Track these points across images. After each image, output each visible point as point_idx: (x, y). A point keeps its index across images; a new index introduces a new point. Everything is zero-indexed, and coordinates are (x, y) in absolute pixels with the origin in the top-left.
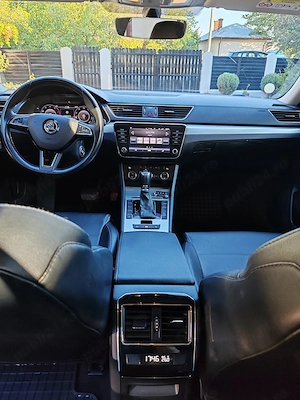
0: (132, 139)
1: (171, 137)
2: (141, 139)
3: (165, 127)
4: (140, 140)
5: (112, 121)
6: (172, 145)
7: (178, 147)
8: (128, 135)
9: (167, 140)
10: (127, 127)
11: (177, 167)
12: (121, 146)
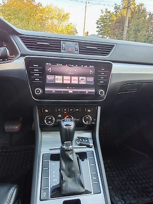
0: (49, 78)
1: (96, 76)
2: (60, 77)
3: (88, 64)
4: (59, 80)
5: (22, 55)
6: (96, 85)
7: (104, 87)
8: (43, 73)
9: (91, 79)
10: (42, 62)
11: (99, 108)
12: (35, 86)
